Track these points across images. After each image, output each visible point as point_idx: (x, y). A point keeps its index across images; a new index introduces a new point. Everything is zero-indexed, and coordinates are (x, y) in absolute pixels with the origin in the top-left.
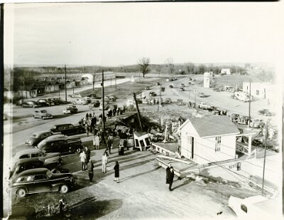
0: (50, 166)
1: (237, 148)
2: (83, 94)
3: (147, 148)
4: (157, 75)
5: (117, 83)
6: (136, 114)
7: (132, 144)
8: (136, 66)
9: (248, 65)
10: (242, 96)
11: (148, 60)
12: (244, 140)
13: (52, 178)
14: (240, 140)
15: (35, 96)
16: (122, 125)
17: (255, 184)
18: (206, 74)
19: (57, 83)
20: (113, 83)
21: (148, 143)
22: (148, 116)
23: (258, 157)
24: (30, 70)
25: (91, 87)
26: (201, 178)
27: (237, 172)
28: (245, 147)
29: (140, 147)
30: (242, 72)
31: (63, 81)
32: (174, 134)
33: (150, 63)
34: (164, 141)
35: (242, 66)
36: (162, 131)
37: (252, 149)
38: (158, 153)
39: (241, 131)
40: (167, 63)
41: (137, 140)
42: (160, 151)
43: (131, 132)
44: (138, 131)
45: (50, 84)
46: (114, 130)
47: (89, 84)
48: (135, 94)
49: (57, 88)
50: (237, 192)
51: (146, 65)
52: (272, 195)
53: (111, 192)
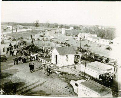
1: (75, 60)
2: (7, 35)
3: (37, 60)
4: (42, 28)
5: (24, 31)
6: (32, 45)
7: (30, 58)
8: (32, 23)
9: (81, 26)
10: (78, 39)
11: (38, 21)
12: (78, 57)
14: (76, 57)
16: (26, 49)
17: (82, 75)
18: (63, 28)
20: (22, 30)
21: (37, 58)
22: (37, 46)
23: (83, 64)
25: (11, 32)
26: (59, 73)
27: (75, 70)
28: (78, 60)
29: (33, 59)
32: (49, 54)
33: (39, 23)
34: (44, 57)
35: (79, 26)
36: (43, 53)
37: (81, 61)
38: (41, 62)
39: (77, 53)
40: (47, 23)
41: (32, 56)
42: (42, 61)
43: (30, 53)
44: (32, 52)
46: (22, 52)
47: (10, 30)
48: (31, 36)
50: (74, 78)
51: (37, 23)
52: (88, 79)
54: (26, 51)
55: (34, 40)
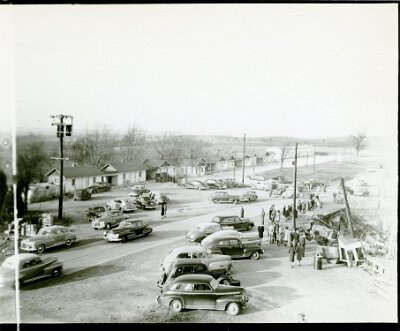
0: (216, 274)
2: (266, 176)
3: (359, 263)
5: (317, 162)
6: (343, 210)
7: (335, 255)
8: (344, 138)
13: (217, 291)
15: (202, 174)
16: (322, 224)
19: (233, 158)
20: (310, 161)
21: (361, 256)
22: (361, 214)
24: (198, 139)
25: (278, 166)
29: (348, 261)
31: (240, 155)
34: (388, 256)
36: (385, 240)
38: (376, 273)
41: (343, 250)
43: (335, 236)
44: (345, 235)
45: (223, 159)
47: (275, 162)
48: (343, 180)
49: (231, 164)
51: (362, 138)
54: (325, 232)
55: (352, 192)
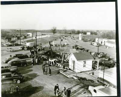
0: (13, 72)
1: (93, 66)
2: (27, 41)
3: (55, 65)
4: (59, 34)
5: (42, 37)
6: (50, 50)
7: (48, 63)
8: (50, 30)
9: (98, 31)
10: (95, 44)
11: (56, 28)
12: (96, 62)
13: (13, 77)
14: (94, 62)
15: (7, 42)
16: (44, 55)
17: (100, 81)
18: (80, 34)
19: (17, 36)
20: (41, 37)
21: (55, 63)
22: (55, 51)
23: (102, 70)
24: (5, 31)
25: (31, 39)
26: (77, 78)
27: (93, 76)
28: (96, 65)
29: (52, 64)
30: (96, 34)
31: (19, 36)
32: (66, 59)
34: (62, 62)
35: (95, 31)
36: (61, 58)
37: (99, 66)
39: (95, 59)
40: (64, 29)
41: (50, 62)
42: (60, 66)
43: (48, 58)
44: (51, 58)
45: (13, 37)
46: (41, 57)
47: (30, 37)
48: (50, 42)
49: (16, 38)
50: (92, 84)
51: (55, 30)
52: (107, 85)
53: (39, 83)
54: (45, 57)
55: (52, 45)
